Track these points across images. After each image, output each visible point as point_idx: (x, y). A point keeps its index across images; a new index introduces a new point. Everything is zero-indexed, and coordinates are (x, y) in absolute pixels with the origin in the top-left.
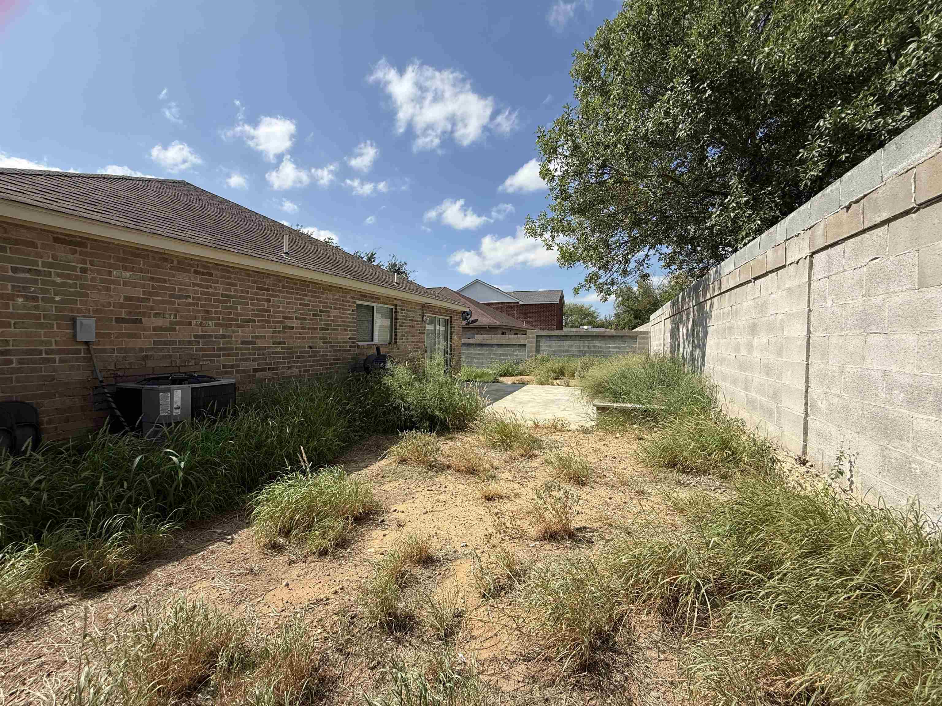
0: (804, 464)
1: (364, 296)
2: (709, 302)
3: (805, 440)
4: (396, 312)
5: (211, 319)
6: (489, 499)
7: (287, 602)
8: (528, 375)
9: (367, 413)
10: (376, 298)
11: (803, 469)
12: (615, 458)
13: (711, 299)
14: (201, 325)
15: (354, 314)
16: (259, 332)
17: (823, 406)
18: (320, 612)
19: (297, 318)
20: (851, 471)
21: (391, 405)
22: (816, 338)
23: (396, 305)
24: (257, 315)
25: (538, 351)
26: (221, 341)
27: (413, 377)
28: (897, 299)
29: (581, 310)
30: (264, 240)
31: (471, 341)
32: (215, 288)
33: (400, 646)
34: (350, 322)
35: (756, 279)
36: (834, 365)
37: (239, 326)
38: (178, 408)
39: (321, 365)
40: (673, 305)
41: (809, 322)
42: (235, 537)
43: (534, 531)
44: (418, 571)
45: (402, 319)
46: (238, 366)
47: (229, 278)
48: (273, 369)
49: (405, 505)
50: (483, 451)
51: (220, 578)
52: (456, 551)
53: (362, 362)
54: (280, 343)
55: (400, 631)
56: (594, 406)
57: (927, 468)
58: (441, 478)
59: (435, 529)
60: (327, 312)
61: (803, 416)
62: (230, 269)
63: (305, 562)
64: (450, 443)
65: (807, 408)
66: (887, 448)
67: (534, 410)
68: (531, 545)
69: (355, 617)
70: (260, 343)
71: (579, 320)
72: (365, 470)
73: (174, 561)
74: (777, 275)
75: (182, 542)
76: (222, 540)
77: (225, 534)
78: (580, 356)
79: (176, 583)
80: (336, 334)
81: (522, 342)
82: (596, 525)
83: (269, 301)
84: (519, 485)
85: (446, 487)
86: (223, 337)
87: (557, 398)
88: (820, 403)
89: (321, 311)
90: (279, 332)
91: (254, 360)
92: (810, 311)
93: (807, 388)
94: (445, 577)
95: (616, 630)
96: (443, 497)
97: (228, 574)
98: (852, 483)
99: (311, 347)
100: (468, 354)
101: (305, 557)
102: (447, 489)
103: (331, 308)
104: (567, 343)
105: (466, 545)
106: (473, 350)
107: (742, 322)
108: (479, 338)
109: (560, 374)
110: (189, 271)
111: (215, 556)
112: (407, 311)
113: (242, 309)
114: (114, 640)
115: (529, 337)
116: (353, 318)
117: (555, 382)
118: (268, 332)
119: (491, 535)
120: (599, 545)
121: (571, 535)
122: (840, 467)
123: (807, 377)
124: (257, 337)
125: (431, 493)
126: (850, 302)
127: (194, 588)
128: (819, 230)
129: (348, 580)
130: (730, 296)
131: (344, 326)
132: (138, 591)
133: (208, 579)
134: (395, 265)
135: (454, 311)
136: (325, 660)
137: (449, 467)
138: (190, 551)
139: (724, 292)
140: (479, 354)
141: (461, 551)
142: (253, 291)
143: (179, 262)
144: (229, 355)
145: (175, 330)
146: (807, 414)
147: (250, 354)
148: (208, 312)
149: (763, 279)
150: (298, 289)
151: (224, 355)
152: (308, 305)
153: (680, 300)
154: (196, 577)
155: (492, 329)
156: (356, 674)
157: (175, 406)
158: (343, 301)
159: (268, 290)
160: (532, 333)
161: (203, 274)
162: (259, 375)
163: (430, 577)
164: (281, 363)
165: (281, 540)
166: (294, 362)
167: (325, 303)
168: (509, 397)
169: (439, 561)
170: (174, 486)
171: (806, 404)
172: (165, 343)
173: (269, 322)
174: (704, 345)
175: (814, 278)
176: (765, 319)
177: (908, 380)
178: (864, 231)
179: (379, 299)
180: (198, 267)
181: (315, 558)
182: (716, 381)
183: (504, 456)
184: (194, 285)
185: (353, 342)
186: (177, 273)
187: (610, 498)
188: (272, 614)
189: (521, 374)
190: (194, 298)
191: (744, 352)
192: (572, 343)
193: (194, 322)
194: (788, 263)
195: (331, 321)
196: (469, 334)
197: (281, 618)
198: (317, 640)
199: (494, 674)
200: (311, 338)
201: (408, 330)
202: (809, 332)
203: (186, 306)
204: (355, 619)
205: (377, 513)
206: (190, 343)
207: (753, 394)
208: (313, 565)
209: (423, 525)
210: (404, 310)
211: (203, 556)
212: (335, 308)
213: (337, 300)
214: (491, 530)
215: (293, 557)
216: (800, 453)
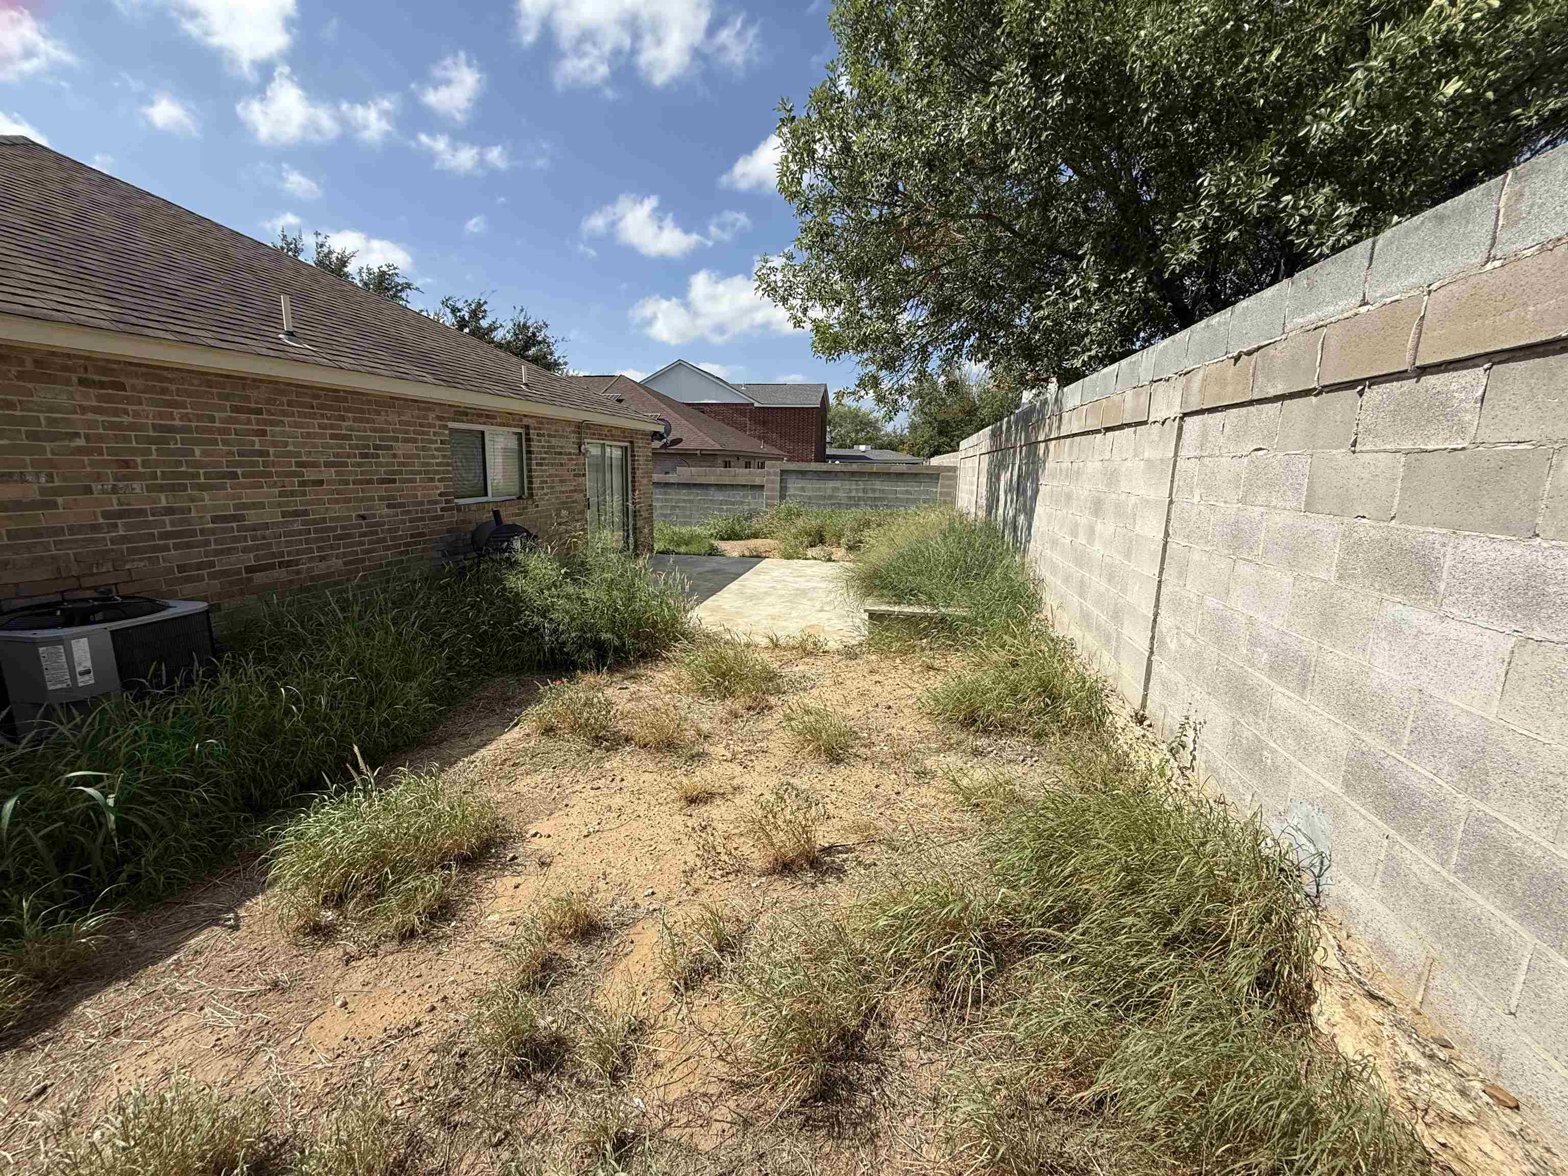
0: (1141, 723)
1: (462, 413)
2: (1042, 445)
3: (1146, 688)
4: (528, 440)
5: (139, 477)
6: (692, 801)
7: (346, 1039)
8: (766, 538)
9: (482, 640)
10: (488, 416)
11: (1138, 731)
12: (890, 707)
13: (1045, 441)
14: (115, 491)
15: (444, 450)
16: (248, 496)
17: (1173, 646)
18: (406, 1050)
19: (327, 465)
20: (1194, 741)
21: (526, 625)
22: (1175, 546)
23: (527, 427)
24: (239, 464)
25: (782, 497)
26: (167, 519)
27: (563, 571)
28: (1278, 519)
29: (857, 416)
30: (235, 300)
31: (672, 478)
32: (136, 414)
33: (542, 1097)
34: (438, 465)
35: (1108, 429)
36: (1192, 591)
37: (201, 488)
38: (88, 672)
39: (387, 548)
40: (994, 435)
41: (1168, 521)
42: (242, 913)
43: (758, 859)
44: (573, 953)
45: (540, 453)
46: (212, 564)
47: (164, 391)
48: (289, 564)
49: (552, 822)
50: (686, 700)
51: (214, 1006)
52: (636, 906)
53: (469, 536)
54: (296, 514)
55: (542, 1070)
56: (865, 611)
57: (1279, 762)
58: (614, 762)
59: (604, 865)
60: (390, 448)
61: (1147, 654)
62: (165, 373)
63: (375, 955)
64: (633, 687)
65: (1152, 644)
66: (1239, 723)
67: (771, 611)
68: (754, 885)
69: (465, 1054)
70: (252, 517)
71: (853, 435)
72: (483, 752)
73: (118, 979)
74: (1135, 432)
75: (132, 935)
76: (216, 922)
77: (220, 911)
78: (851, 506)
79: (126, 1028)
80: (415, 488)
81: (758, 482)
82: (852, 840)
83: (263, 433)
84: (740, 768)
85: (622, 780)
86: (170, 511)
87: (810, 584)
88: (1168, 641)
89: (376, 447)
90: (292, 493)
91: (245, 550)
92: (1171, 502)
93: (1156, 615)
94: (616, 958)
95: (865, 1025)
96: (617, 801)
97: (229, 996)
98: (1194, 758)
99: (363, 517)
100: (666, 500)
101: (376, 946)
102: (625, 783)
103: (396, 439)
104: (831, 484)
105: (653, 893)
106: (674, 495)
107: (1083, 491)
108: (684, 473)
109: (818, 538)
110: (68, 382)
111: (201, 960)
112: (549, 435)
113: (205, 453)
114: (8, 1163)
115: (769, 474)
116: (444, 457)
117: (810, 552)
118: (268, 493)
119: (693, 871)
120: (855, 874)
121: (814, 863)
122: (1183, 738)
123: (1158, 599)
124: (245, 506)
125: (598, 792)
126: (1222, 504)
127: (165, 1033)
128: (1197, 380)
129: (453, 982)
130: (1071, 446)
131: (426, 472)
132: (48, 1055)
133: (191, 1010)
134: (525, 327)
135: (637, 431)
136: (414, 1141)
137: (628, 740)
138: (150, 954)
139: (1064, 437)
140: (685, 501)
141: (644, 904)
142: (224, 415)
143: (36, 362)
144: (188, 546)
145: (55, 505)
146: (1152, 653)
147: (235, 540)
148: (126, 464)
149: (1117, 433)
150: (322, 407)
151: (177, 547)
152: (348, 437)
153: (1004, 428)
154: (166, 1009)
155: (707, 457)
156: (469, 1159)
157: (79, 669)
158: (421, 425)
159: (259, 412)
160: (773, 466)
161: (102, 385)
162: (259, 578)
163: (592, 961)
164: (305, 552)
165: (329, 915)
166: (332, 547)
167: (382, 430)
168: (734, 586)
169: (606, 929)
170: (100, 839)
171: (1153, 638)
172: (37, 533)
173: (269, 475)
174: (1032, 510)
175: (1183, 453)
176: (1114, 496)
177: (1275, 638)
178: (1251, 403)
179: (494, 417)
180: (86, 369)
181: (392, 946)
182: (1043, 571)
183: (720, 709)
184: (84, 410)
185: (447, 502)
186: (38, 386)
187: (877, 787)
188: (320, 1066)
189: (755, 536)
190: (88, 438)
191: (1082, 539)
192: (838, 484)
193: (96, 487)
194: (1151, 420)
195: (400, 464)
196: (668, 464)
197: (336, 1071)
198: (402, 1104)
199: (687, 1124)
200: (362, 500)
201: (553, 471)
202: (1167, 534)
203: (72, 454)
204: (466, 1059)
205: (503, 843)
206: (95, 528)
207: (1089, 605)
208: (389, 959)
209: (582, 859)
210: (543, 435)
211: (178, 963)
212: (406, 441)
213: (408, 423)
214: (692, 860)
215: (352, 948)
216: (1137, 706)
